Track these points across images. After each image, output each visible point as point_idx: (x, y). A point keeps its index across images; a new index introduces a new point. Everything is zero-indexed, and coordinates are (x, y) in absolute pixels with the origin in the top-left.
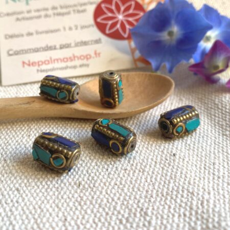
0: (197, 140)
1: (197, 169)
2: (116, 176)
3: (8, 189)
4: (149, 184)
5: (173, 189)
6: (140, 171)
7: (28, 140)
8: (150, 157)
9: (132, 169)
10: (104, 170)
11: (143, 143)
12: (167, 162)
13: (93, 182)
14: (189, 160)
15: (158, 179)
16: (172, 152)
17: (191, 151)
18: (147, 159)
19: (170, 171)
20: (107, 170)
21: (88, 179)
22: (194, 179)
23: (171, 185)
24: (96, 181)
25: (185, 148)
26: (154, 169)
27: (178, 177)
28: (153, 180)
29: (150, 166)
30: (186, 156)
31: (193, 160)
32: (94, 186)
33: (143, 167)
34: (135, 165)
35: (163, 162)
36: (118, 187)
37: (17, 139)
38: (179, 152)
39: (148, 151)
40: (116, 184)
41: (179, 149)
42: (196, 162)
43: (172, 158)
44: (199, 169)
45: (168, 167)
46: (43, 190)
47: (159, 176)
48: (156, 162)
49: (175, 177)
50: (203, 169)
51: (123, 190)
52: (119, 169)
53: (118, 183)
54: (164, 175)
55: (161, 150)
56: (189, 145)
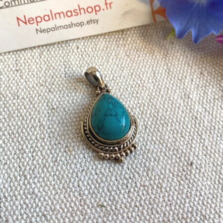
0: (215, 139)
1: (212, 183)
2: (136, 194)
3: (35, 214)
4: (166, 205)
5: (188, 211)
6: (158, 187)
7: (43, 144)
8: (168, 167)
9: (151, 184)
10: (125, 187)
11: (161, 146)
12: (184, 173)
13: (115, 203)
14: (205, 170)
15: (175, 198)
16: (189, 160)
17: (208, 157)
18: (165, 170)
19: (186, 186)
20: (127, 187)
21: (110, 200)
22: (208, 198)
23: (187, 205)
24: (117, 203)
25: (203, 153)
26: (171, 185)
27: (193, 196)
28: (171, 198)
29: (168, 181)
30: (203, 166)
31: (209, 171)
32: (116, 208)
33: (161, 181)
34: (153, 178)
35: (180, 174)
36: (138, 210)
37: (31, 142)
38: (196, 158)
39: (166, 158)
40: (137, 206)
41: (197, 154)
42: (211, 173)
43: (189, 168)
44: (213, 183)
45: (185, 182)
46: (69, 215)
47: (176, 193)
48: (173, 175)
49: (191, 196)
50: (217, 182)
51: (142, 213)
52: (138, 185)
53: (138, 204)
54: (181, 192)
55: (178, 156)
56: (207, 148)
